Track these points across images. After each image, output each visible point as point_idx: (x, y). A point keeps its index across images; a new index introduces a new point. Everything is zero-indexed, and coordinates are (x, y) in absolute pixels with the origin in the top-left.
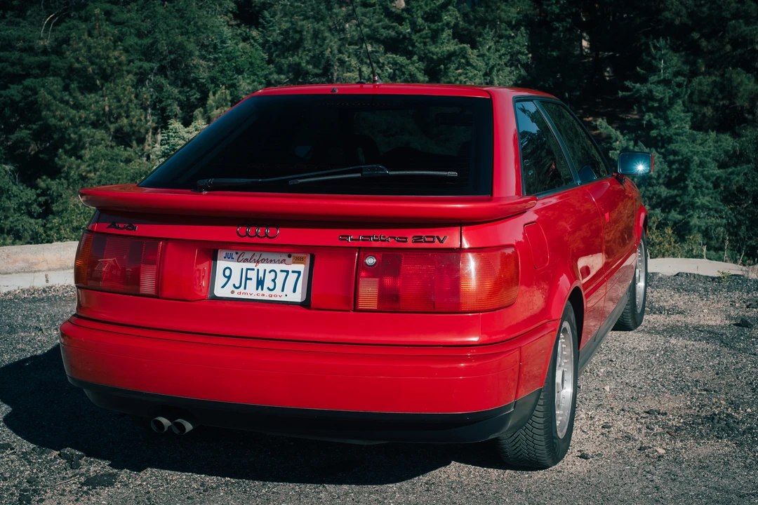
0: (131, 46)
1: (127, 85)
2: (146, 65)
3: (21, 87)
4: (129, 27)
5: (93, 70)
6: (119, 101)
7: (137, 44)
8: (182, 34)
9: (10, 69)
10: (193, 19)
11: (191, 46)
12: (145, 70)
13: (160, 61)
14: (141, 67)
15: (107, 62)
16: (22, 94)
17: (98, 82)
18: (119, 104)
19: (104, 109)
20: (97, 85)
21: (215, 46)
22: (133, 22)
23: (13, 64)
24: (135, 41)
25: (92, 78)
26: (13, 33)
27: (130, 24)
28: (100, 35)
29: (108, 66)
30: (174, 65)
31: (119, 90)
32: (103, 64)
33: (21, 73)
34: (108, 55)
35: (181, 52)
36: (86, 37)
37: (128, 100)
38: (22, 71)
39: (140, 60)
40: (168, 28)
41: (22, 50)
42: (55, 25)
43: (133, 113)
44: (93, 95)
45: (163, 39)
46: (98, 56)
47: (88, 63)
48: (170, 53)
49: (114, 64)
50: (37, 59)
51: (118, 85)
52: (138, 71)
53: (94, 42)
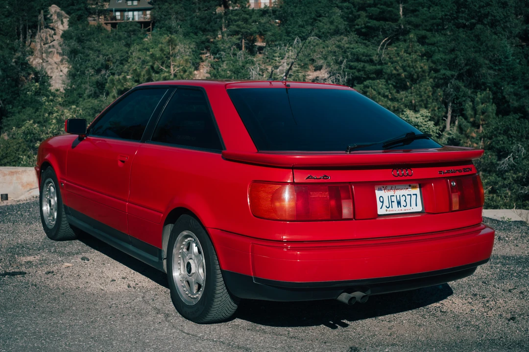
0: (438, 60)
1: (428, 86)
2: (448, 73)
3: (362, 85)
4: (437, 47)
5: (405, 75)
6: (421, 97)
7: (442, 58)
8: (476, 52)
9: (357, 74)
10: (485, 41)
11: (481, 60)
12: (448, 77)
13: (460, 70)
14: (444, 74)
15: (415, 70)
16: (363, 90)
17: (408, 84)
18: (421, 99)
19: (411, 102)
20: (407, 85)
21: (500, 61)
22: (441, 43)
23: (359, 71)
24: (442, 56)
25: (405, 81)
26: (360, 50)
27: (438, 45)
28: (412, 52)
29: (416, 73)
30: (470, 73)
31: (422, 89)
32: (412, 71)
33: (364, 76)
34: (415, 66)
35: (474, 65)
36: (403, 53)
37: (426, 97)
38: (365, 75)
39: (446, 69)
40: (466, 48)
41: (364, 62)
42: (387, 45)
43: (430, 105)
44: (404, 92)
45: (461, 55)
46: (409, 66)
47: (402, 71)
48: (466, 65)
49: (420, 72)
50: (374, 67)
51: (421, 86)
52: (442, 77)
53: (407, 57)
